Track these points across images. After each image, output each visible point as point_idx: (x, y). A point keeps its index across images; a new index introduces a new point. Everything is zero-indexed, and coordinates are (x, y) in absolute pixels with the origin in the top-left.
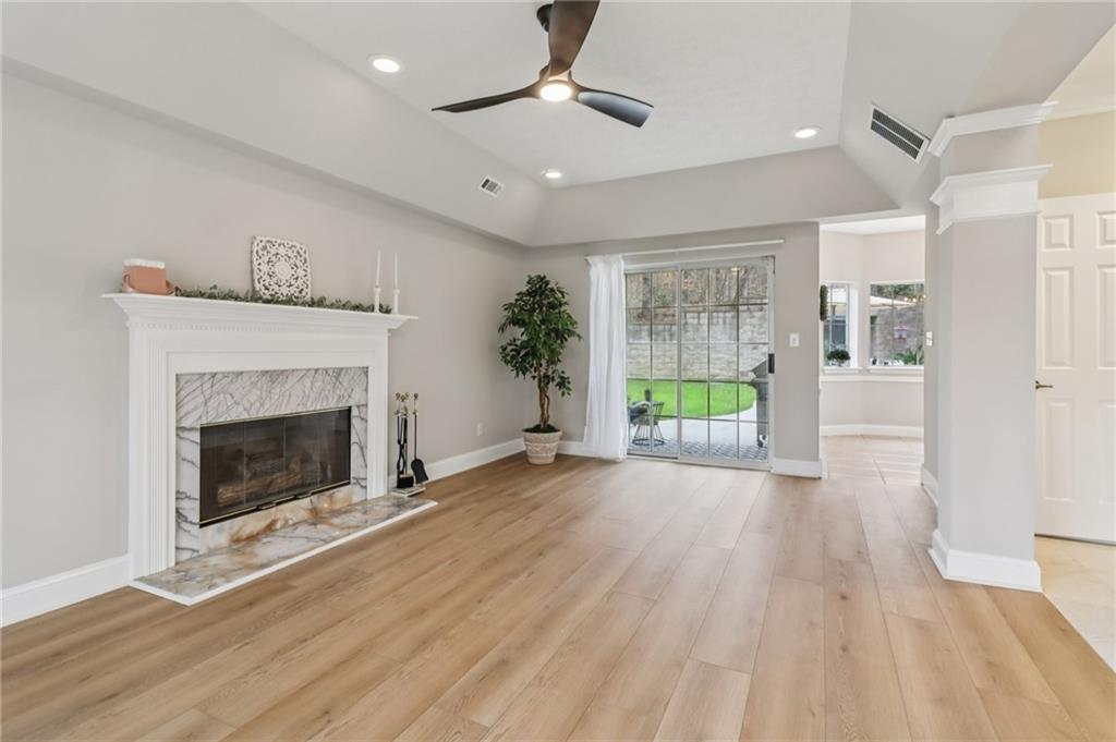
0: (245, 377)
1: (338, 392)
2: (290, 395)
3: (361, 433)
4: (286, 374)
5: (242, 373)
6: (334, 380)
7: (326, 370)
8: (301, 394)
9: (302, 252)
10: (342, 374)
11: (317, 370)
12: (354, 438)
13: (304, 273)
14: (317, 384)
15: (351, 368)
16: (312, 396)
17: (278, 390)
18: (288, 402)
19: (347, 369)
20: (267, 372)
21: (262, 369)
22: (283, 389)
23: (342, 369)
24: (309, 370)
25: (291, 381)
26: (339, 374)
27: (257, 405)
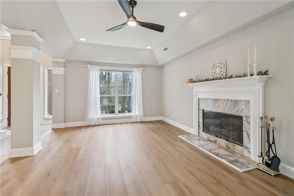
0: (210, 100)
1: (236, 109)
2: (220, 107)
3: (247, 128)
4: (219, 100)
5: (209, 99)
6: (235, 104)
7: (232, 100)
8: (223, 107)
9: (223, 63)
10: (238, 102)
11: (228, 100)
12: (244, 129)
13: (224, 69)
14: (228, 105)
15: (242, 100)
16: (227, 108)
17: (217, 105)
18: (219, 108)
19: (240, 101)
20: (214, 99)
21: (213, 98)
22: (218, 105)
23: (238, 100)
24: (226, 100)
25: (220, 102)
26: (237, 102)
27: (212, 108)
